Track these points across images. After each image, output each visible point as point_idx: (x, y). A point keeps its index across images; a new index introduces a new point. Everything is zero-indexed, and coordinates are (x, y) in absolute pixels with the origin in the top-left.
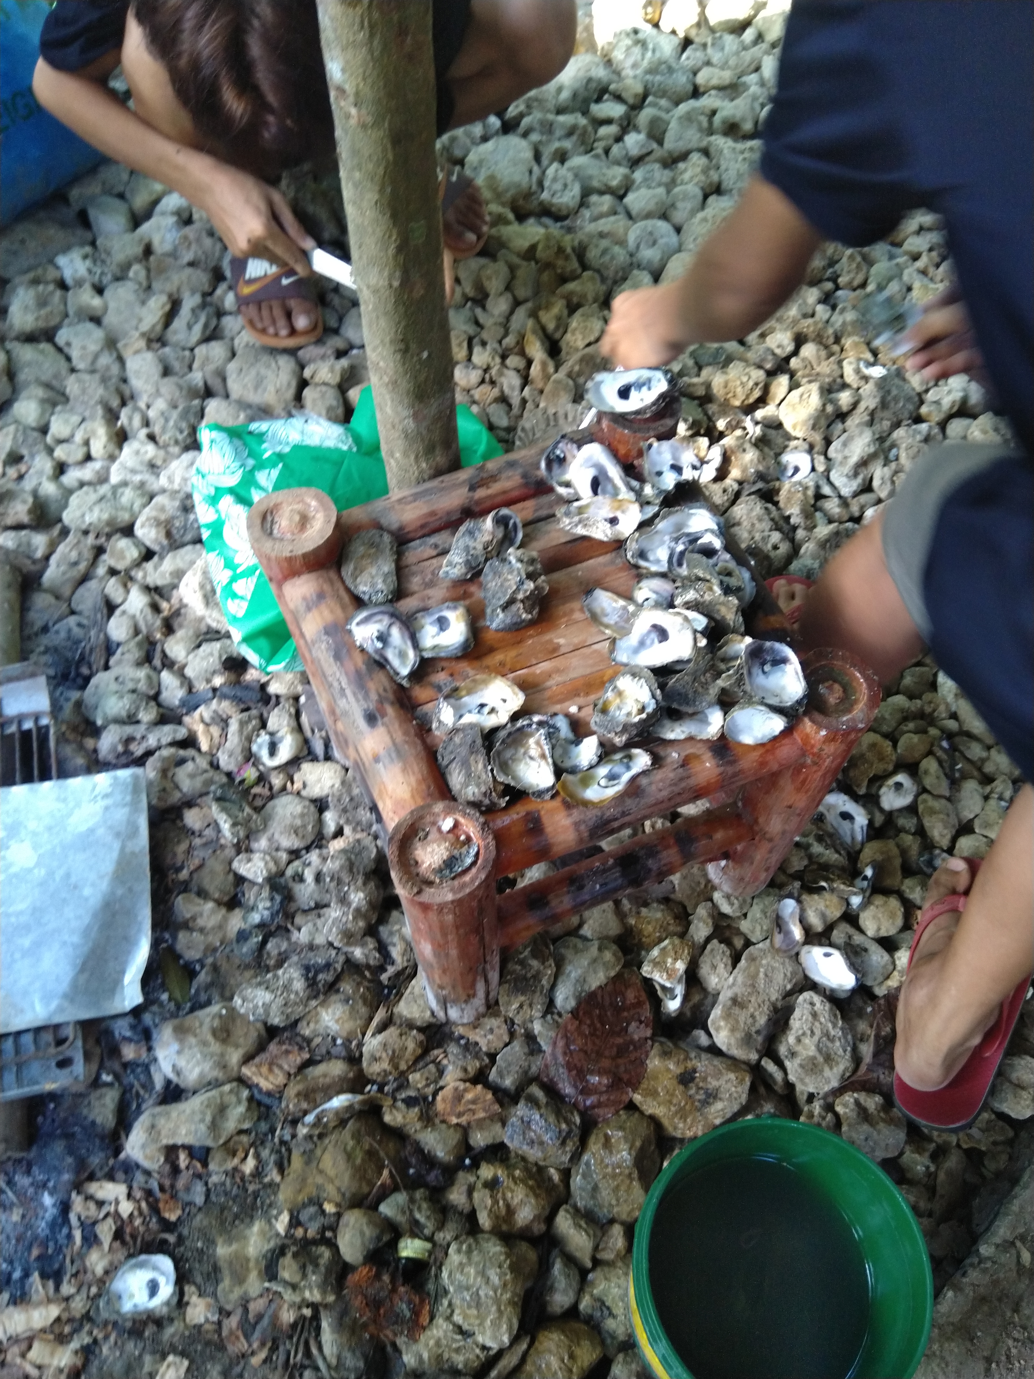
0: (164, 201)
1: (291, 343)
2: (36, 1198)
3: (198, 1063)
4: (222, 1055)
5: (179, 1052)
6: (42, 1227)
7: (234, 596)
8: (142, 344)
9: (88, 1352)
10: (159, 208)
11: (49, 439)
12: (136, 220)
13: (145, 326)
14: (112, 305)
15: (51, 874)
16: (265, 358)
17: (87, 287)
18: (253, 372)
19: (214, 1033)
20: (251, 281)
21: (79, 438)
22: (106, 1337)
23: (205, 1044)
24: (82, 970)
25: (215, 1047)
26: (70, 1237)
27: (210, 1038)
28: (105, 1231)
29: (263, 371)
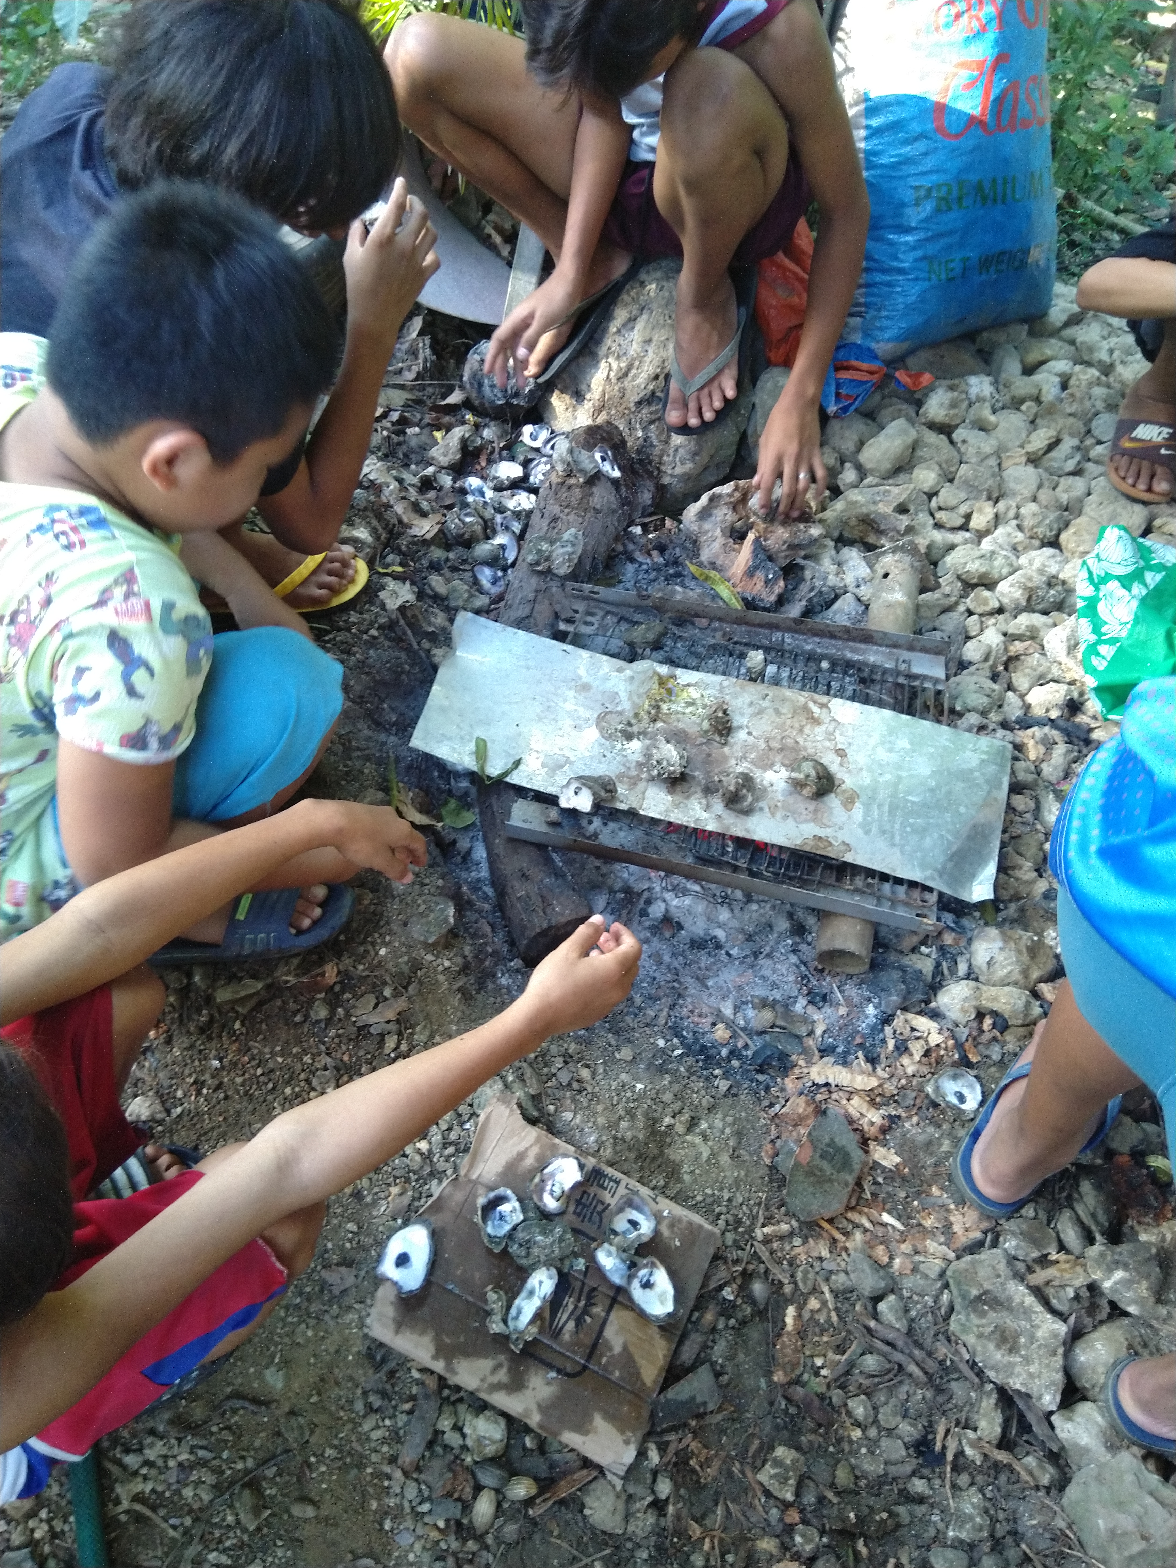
0: (1051, 364)
1: (1146, 496)
2: (861, 1007)
3: (1012, 964)
4: (1028, 968)
5: (1001, 949)
6: (863, 1027)
7: (1098, 654)
8: (1024, 459)
9: (893, 1120)
10: (1045, 367)
11: (934, 503)
12: (1029, 370)
13: (1031, 448)
14: (1003, 425)
15: (939, 786)
16: (1123, 501)
17: (987, 404)
18: (1111, 508)
19: (1027, 947)
20: (1135, 440)
21: (963, 509)
22: (909, 1117)
23: (1019, 952)
24: (950, 859)
25: (1025, 958)
26: (884, 1041)
27: (1024, 950)
28: (917, 1049)
29: (1119, 510)
